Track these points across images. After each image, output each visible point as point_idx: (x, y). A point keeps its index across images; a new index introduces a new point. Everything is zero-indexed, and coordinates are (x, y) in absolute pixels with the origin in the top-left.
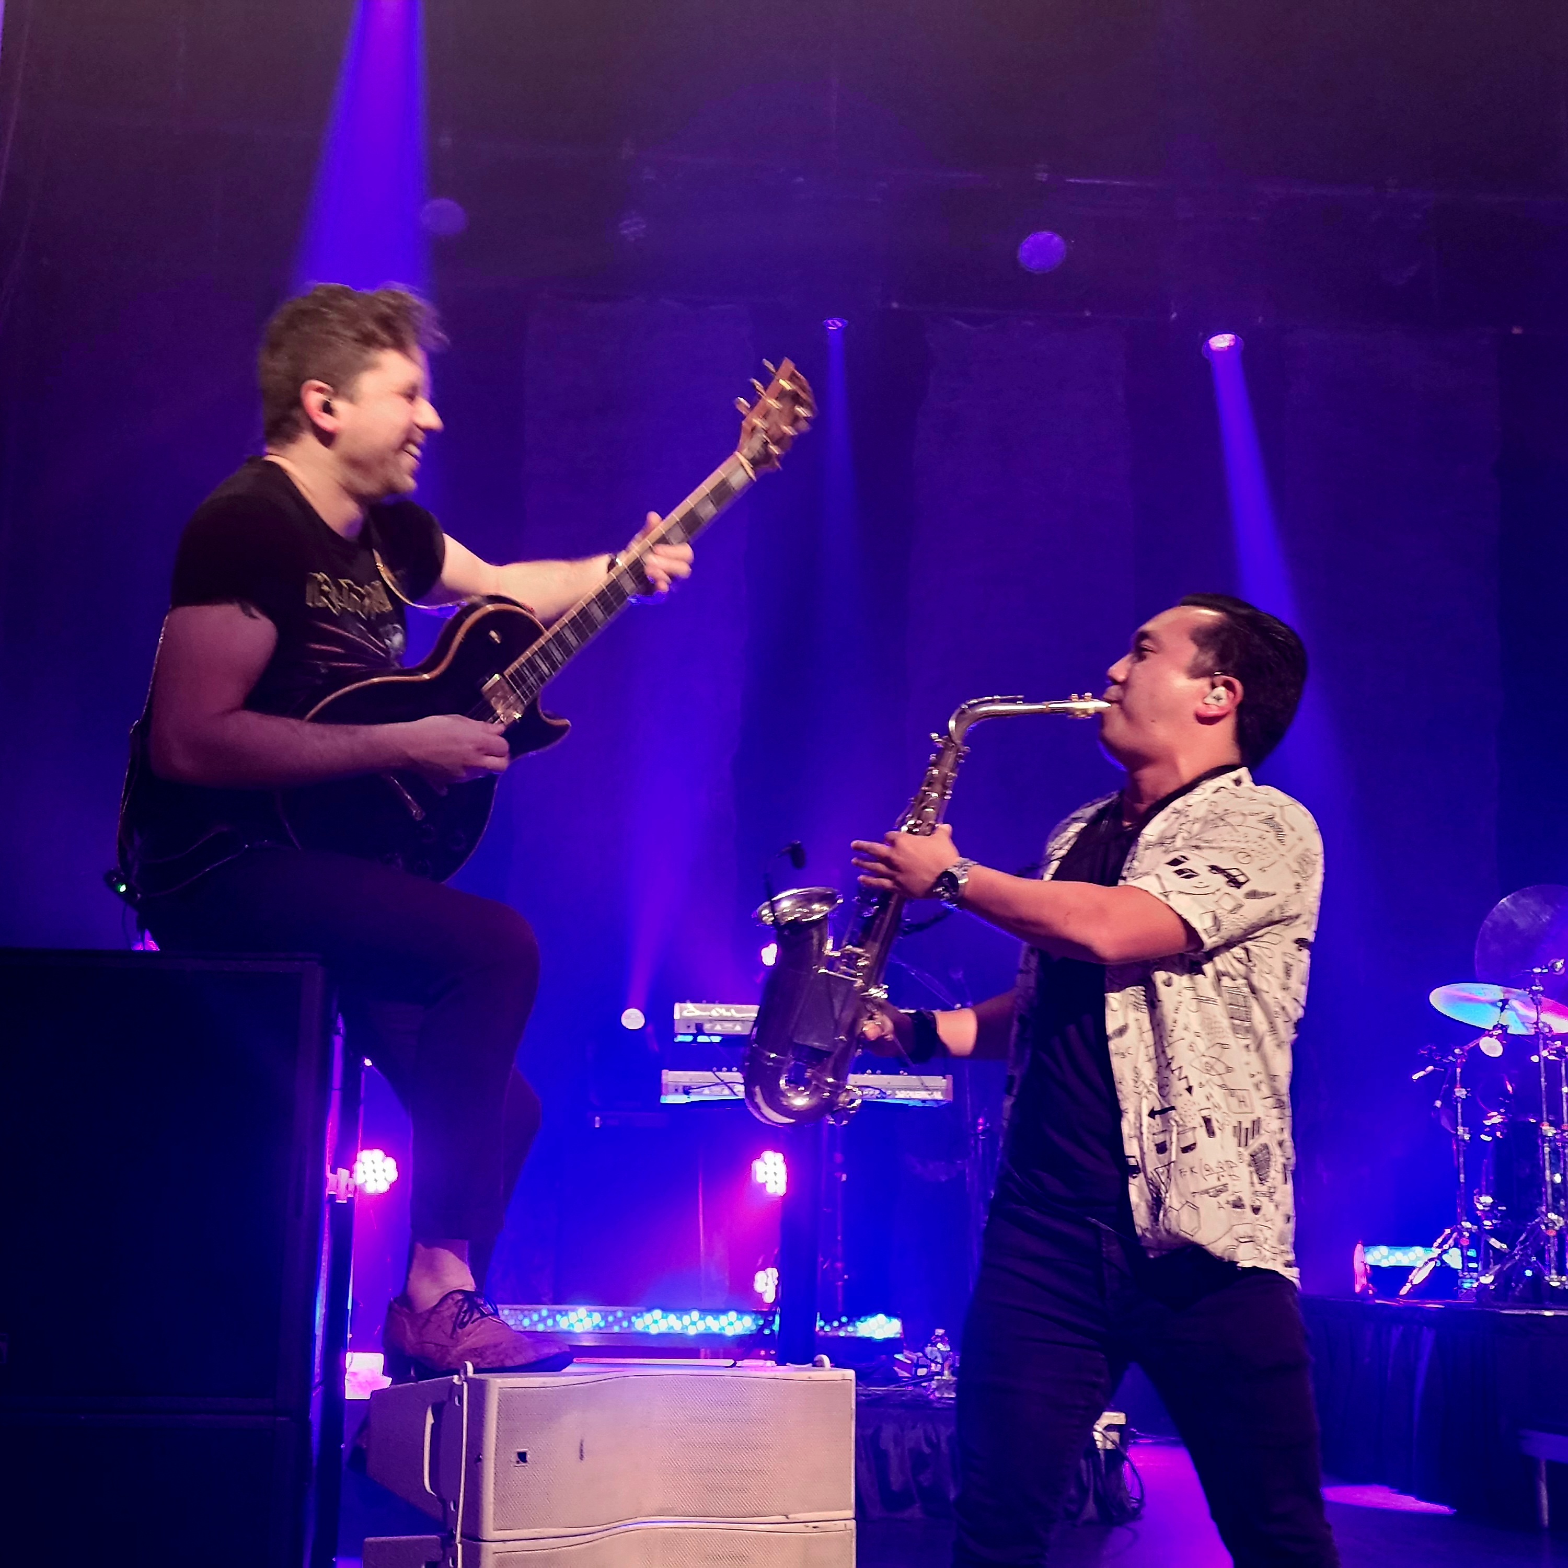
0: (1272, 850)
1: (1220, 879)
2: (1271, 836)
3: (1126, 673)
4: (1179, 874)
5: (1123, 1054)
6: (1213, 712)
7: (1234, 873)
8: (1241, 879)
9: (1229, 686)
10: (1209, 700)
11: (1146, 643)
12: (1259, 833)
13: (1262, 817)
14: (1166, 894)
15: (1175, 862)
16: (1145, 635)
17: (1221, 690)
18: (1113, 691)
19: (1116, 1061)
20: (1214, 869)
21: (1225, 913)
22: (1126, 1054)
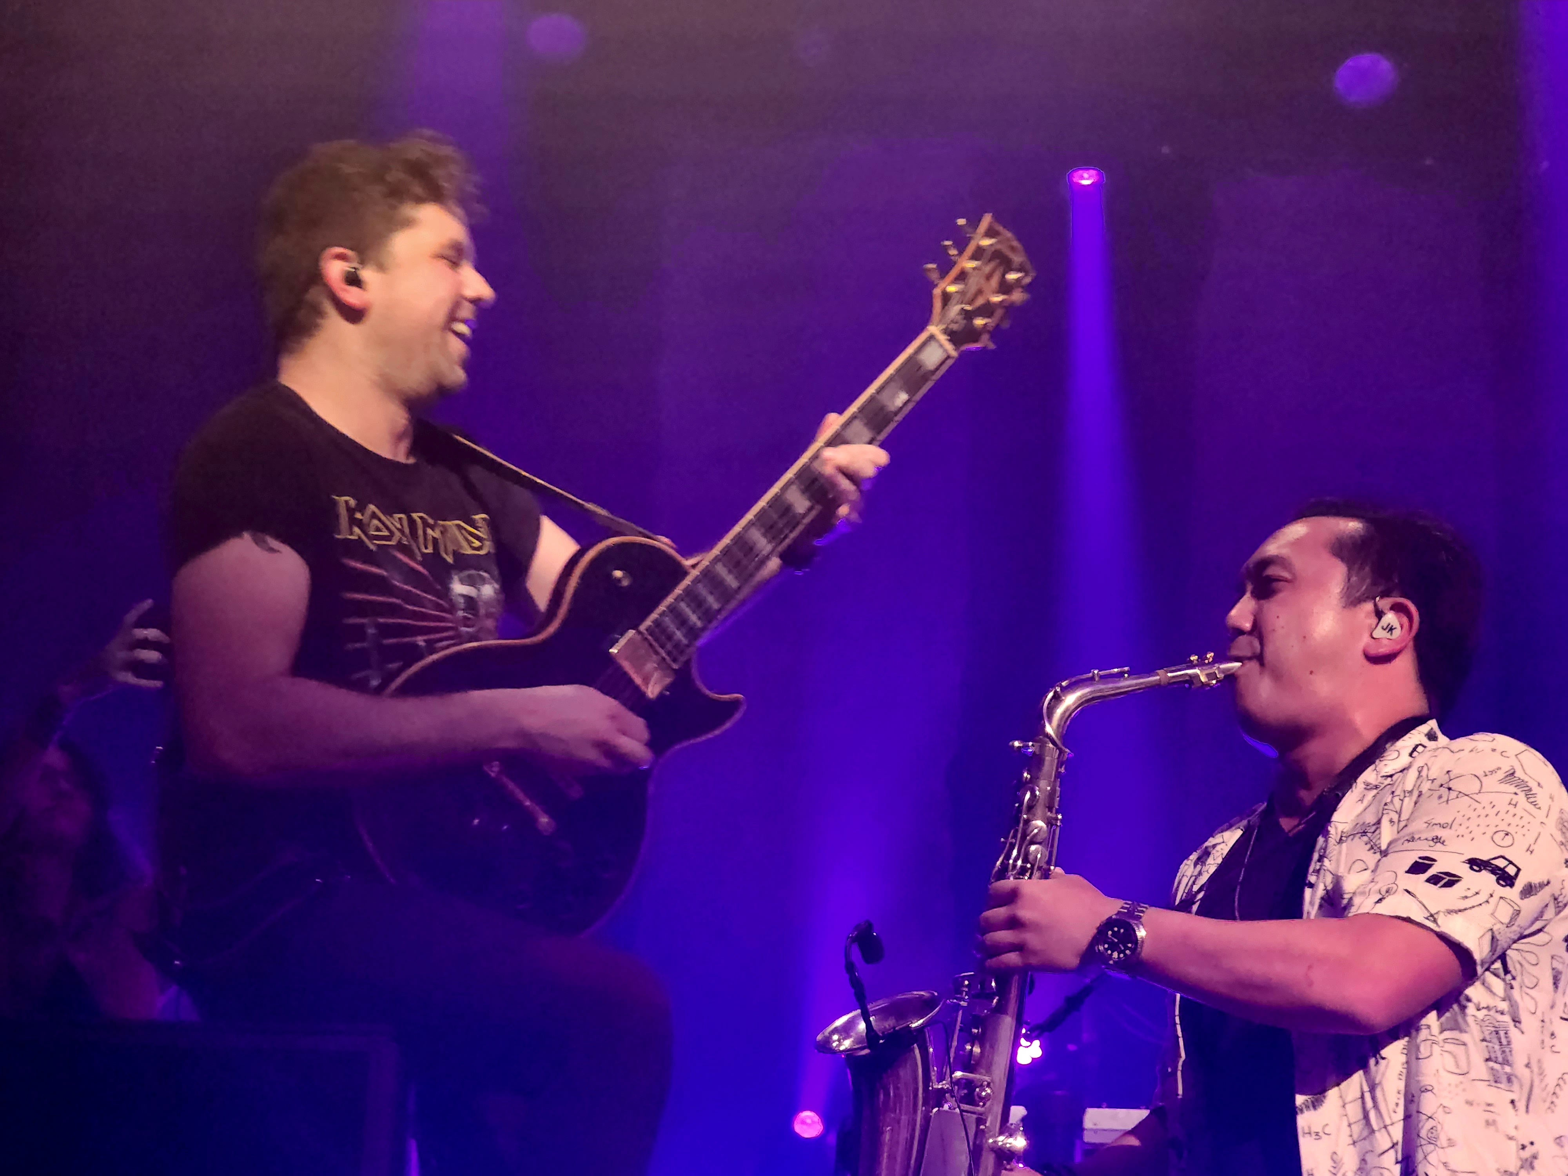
0: (1530, 818)
1: (1487, 879)
2: (1521, 798)
3: (1251, 618)
4: (1435, 884)
5: (1317, 1134)
6: (1384, 649)
7: (1501, 863)
8: (1511, 870)
9: (1397, 608)
10: (1379, 633)
11: (1272, 571)
12: (1508, 797)
13: (1500, 775)
14: (1432, 917)
15: (1418, 868)
16: (1267, 562)
17: (1390, 618)
18: (1243, 646)
19: (1306, 1146)
20: (1476, 864)
21: (1503, 927)
22: (1321, 1134)
